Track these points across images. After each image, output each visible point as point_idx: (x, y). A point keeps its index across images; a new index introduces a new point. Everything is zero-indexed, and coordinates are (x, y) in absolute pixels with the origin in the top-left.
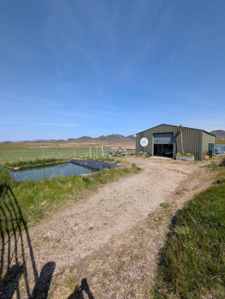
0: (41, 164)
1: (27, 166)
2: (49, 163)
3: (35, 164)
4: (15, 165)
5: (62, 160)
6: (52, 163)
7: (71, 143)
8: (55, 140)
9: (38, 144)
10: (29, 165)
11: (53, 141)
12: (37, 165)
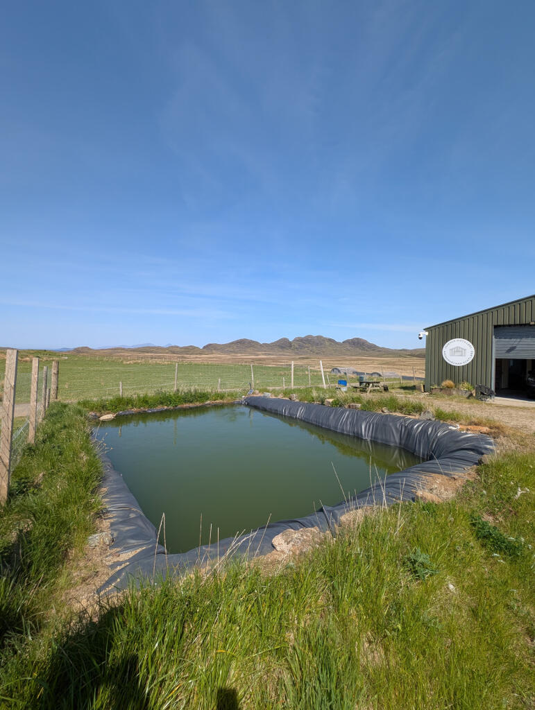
0: (171, 407)
1: (135, 410)
2: (191, 405)
3: (154, 405)
4: (103, 408)
5: (222, 397)
6: (198, 404)
7: (212, 353)
8: (177, 347)
9: (142, 355)
10: (139, 408)
11: (173, 350)
12: (160, 408)
